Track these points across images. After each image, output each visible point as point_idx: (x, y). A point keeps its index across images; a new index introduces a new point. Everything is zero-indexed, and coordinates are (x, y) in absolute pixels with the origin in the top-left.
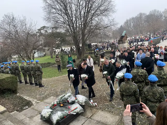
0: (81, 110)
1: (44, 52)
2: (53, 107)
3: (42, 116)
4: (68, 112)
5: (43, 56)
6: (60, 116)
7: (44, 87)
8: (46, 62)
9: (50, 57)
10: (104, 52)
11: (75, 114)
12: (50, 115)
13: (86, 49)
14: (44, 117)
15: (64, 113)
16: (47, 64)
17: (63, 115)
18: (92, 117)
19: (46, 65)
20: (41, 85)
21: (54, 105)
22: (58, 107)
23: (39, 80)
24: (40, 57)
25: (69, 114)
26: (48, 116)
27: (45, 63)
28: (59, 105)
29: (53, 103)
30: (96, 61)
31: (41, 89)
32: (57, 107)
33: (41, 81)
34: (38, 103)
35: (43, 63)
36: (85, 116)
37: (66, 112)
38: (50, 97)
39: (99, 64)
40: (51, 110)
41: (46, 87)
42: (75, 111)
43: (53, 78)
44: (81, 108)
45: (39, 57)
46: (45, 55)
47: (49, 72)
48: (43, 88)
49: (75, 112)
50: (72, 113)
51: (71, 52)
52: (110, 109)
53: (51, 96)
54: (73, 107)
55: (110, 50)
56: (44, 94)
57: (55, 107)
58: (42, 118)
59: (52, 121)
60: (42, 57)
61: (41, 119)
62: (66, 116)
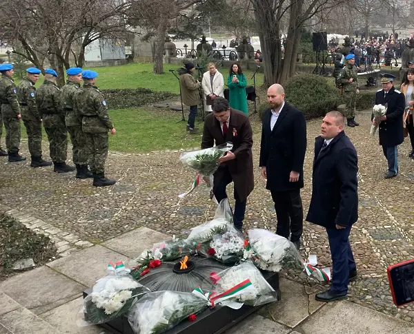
0: (263, 291)
1: (128, 44)
2: (146, 272)
3: (90, 305)
4: (207, 295)
5: (122, 62)
6: (171, 309)
7: (114, 186)
8: (134, 86)
9: (150, 67)
10: (376, 71)
12: (128, 305)
13: (304, 51)
14: (102, 310)
15: (190, 299)
16: (134, 94)
17: (185, 309)
18: (306, 327)
19: (131, 99)
20: (100, 179)
21: (150, 264)
22: (168, 272)
23: (94, 153)
24: (111, 62)
25: (209, 304)
26: (121, 305)
27: (129, 90)
28: (170, 266)
29: (144, 255)
30: (342, 103)
31: (98, 193)
32: (162, 273)
33: (104, 161)
34: (80, 248)
35: (121, 87)
36: (277, 318)
37: (199, 296)
38: (136, 228)
39: (350, 117)
40: (135, 284)
41: (123, 188)
42: (236, 294)
43: (156, 152)
44: (264, 284)
45: (104, 61)
46: (130, 59)
47: (142, 126)
48: (109, 190)
49: (238, 301)
50: (224, 304)
51: (242, 57)
52: (383, 297)
53: (140, 225)
54: (232, 277)
55: (400, 66)
56: (112, 213)
57: (153, 272)
58: (93, 312)
59: (135, 329)
60: (116, 62)
61: (87, 317)
62: (199, 314)
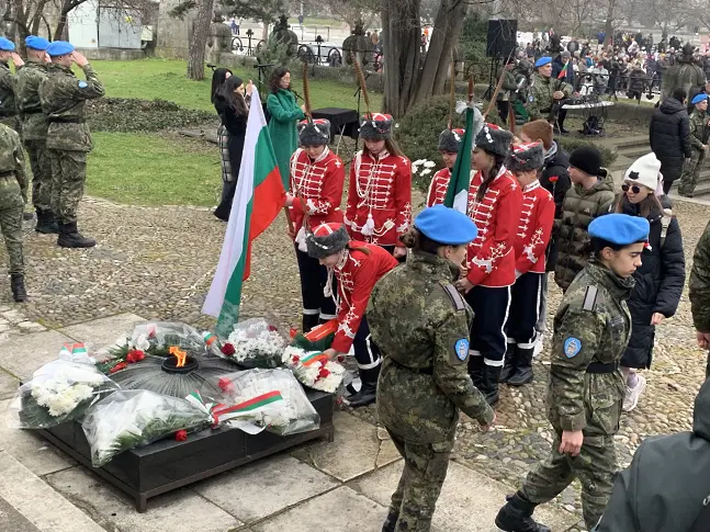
0: (299, 415)
2: (122, 367)
4: (209, 405)
5: (134, 55)
6: (148, 417)
11: (254, 431)
12: (84, 405)
15: (180, 406)
16: (145, 110)
17: (171, 419)
18: (365, 483)
19: (141, 116)
20: (69, 235)
21: (129, 357)
22: (153, 369)
24: (114, 53)
25: (211, 419)
27: (139, 102)
28: (158, 362)
29: (121, 342)
31: (65, 257)
32: (145, 370)
34: (25, 331)
35: (125, 96)
36: (320, 466)
37: (197, 405)
38: (117, 314)
41: (104, 253)
42: (256, 412)
43: (172, 208)
45: (102, 50)
46: (149, 48)
47: (153, 163)
48: (82, 253)
49: (258, 424)
50: (235, 425)
53: (123, 311)
56: (82, 287)
57: (130, 367)
59: (91, 438)
60: (123, 54)
62: (191, 432)
